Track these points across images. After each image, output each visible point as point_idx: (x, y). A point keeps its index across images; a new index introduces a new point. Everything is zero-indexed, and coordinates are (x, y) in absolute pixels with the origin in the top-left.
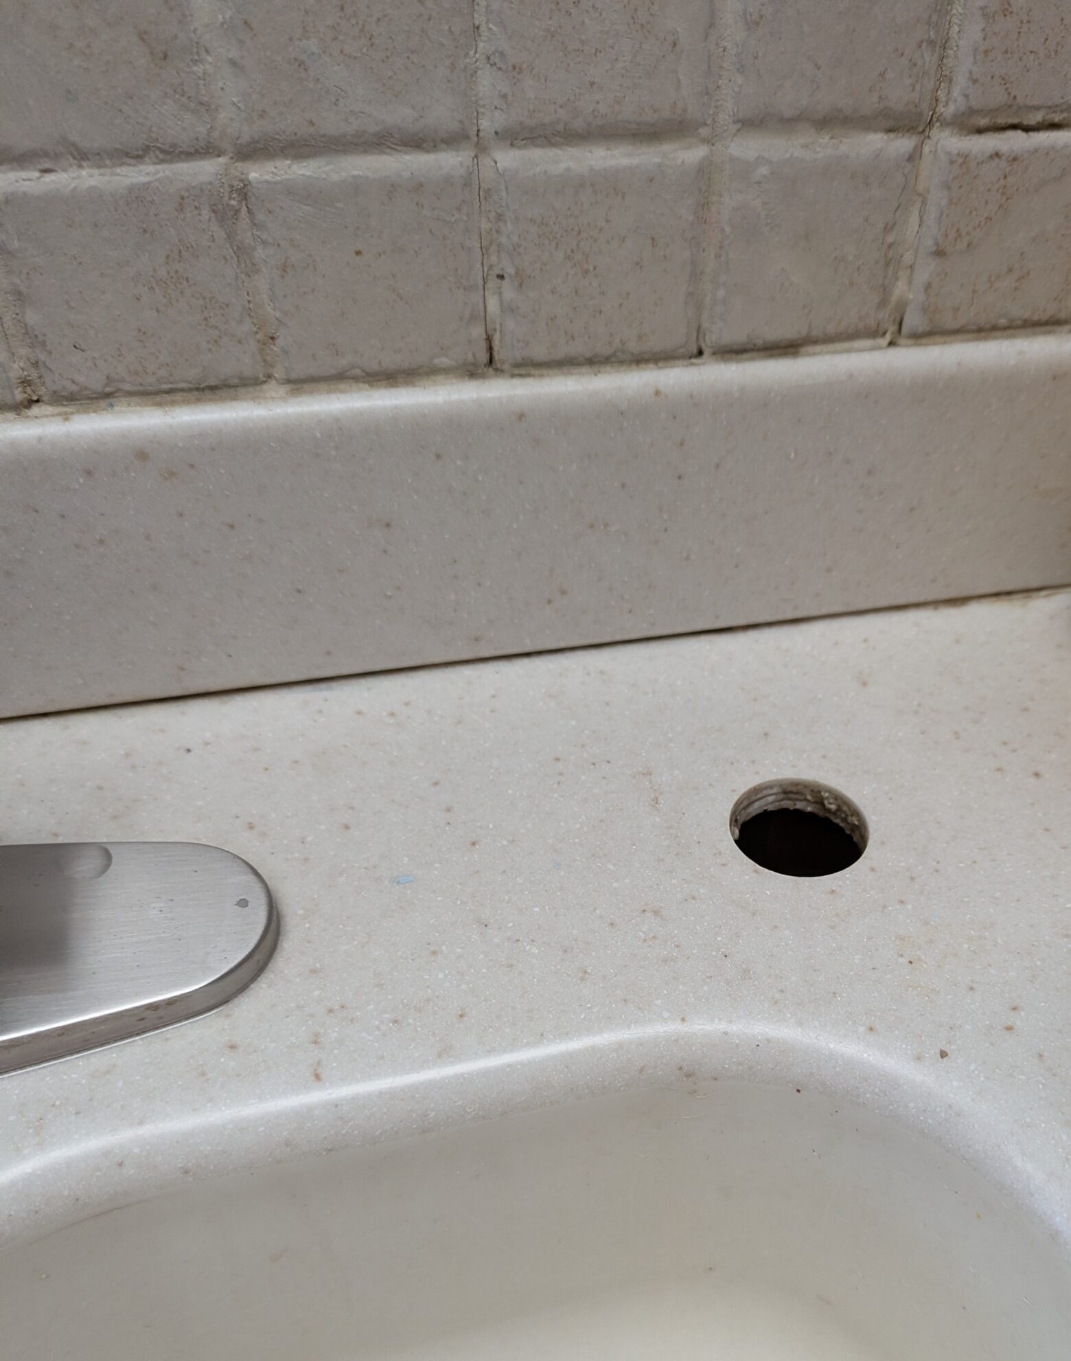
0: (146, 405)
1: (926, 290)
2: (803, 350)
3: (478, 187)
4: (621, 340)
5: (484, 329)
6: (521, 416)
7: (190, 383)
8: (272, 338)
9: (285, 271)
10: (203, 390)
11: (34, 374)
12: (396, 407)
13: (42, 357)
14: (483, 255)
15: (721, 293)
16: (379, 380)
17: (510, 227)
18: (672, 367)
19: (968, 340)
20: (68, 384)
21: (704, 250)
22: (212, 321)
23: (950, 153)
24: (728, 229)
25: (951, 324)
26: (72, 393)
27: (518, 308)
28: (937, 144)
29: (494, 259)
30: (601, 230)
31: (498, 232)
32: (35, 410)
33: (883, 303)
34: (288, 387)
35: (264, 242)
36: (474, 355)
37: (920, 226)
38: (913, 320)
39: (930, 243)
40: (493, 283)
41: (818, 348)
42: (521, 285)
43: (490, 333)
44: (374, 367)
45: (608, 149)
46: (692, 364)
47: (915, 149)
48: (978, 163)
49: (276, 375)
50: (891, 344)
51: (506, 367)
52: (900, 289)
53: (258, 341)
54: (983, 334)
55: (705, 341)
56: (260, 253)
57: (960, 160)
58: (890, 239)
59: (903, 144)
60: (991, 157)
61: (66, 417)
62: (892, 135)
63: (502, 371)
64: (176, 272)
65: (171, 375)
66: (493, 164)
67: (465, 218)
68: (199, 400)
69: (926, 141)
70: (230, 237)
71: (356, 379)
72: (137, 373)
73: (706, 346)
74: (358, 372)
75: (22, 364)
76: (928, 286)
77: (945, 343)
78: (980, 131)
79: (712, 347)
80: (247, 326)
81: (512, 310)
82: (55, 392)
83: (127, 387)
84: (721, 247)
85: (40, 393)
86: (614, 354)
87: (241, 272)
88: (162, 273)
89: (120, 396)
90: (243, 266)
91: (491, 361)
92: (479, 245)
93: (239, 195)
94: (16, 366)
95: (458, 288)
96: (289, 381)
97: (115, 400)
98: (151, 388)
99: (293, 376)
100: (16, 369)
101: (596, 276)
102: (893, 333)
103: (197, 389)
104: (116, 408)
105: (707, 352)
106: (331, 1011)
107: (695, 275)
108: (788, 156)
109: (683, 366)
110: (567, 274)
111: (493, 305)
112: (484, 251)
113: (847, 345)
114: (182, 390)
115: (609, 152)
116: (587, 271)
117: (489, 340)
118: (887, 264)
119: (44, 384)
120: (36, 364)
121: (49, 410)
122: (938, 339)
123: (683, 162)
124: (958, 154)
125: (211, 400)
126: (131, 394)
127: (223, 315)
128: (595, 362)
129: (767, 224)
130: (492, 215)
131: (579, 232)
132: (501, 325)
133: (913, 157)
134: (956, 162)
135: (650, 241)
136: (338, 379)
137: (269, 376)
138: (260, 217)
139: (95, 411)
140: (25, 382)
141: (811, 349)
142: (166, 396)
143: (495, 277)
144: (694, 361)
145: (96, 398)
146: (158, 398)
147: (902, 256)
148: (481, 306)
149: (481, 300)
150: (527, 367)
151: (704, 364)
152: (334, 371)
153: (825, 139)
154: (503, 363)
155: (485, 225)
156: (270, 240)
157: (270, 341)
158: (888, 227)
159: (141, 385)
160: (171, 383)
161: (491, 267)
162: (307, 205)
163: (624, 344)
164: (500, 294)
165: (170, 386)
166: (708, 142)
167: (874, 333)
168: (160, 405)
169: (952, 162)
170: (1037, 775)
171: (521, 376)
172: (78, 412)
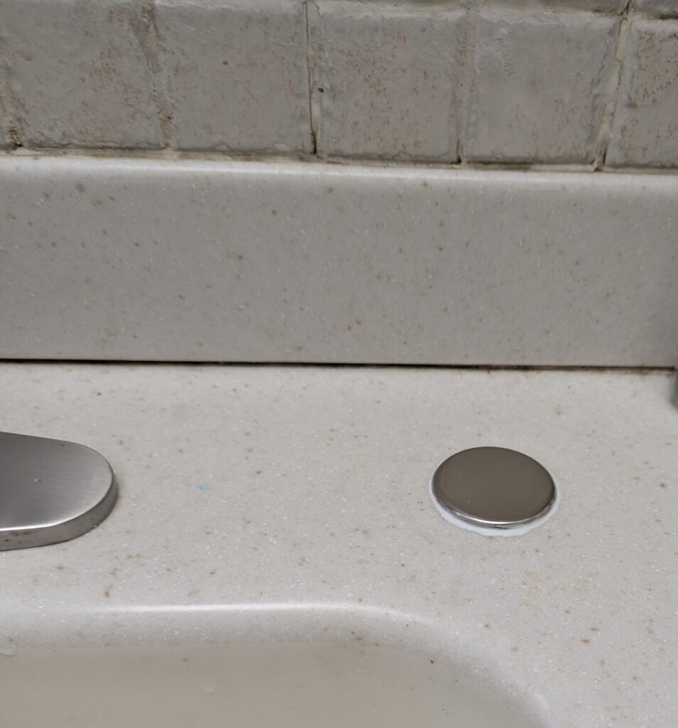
0: (87, 155)
1: (622, 131)
2: (534, 167)
3: (305, 24)
4: (403, 145)
5: (310, 127)
6: (331, 190)
7: (116, 143)
8: (169, 118)
9: (177, 71)
10: (124, 149)
11: (17, 126)
12: (246, 174)
13: (23, 115)
14: (309, 73)
15: (473, 118)
16: (239, 155)
17: (327, 55)
18: (438, 168)
19: (653, 174)
20: (38, 135)
21: (462, 85)
22: (130, 102)
23: (639, 31)
24: (478, 71)
25: (640, 160)
26: (41, 142)
27: (332, 113)
28: (632, 23)
29: (317, 77)
30: (389, 63)
31: (320, 58)
32: (19, 151)
33: (591, 138)
34: (178, 153)
35: (165, 50)
36: (302, 144)
37: (619, 84)
38: (613, 155)
39: (625, 97)
40: (316, 94)
41: (543, 167)
42: (334, 97)
43: (314, 130)
44: (235, 145)
45: (395, 6)
46: (453, 168)
47: (615, 25)
48: (661, 41)
49: (172, 145)
50: (597, 170)
51: (324, 156)
52: (604, 130)
53: (160, 119)
54: (664, 171)
55: (462, 152)
56: (162, 57)
57: (648, 37)
58: (596, 91)
59: (606, 22)
60: (670, 36)
61: (36, 157)
62: (598, 14)
63: (322, 158)
64: (107, 64)
65: (104, 136)
66: (316, 9)
67: (297, 45)
68: (121, 156)
69: (624, 21)
70: (142, 43)
71: (223, 152)
72: (81, 132)
73: (463, 156)
74: (224, 147)
75: (11, 119)
76: (624, 129)
77: (636, 173)
78: (663, 17)
79: (468, 157)
80: (152, 108)
81: (328, 114)
82: (31, 140)
83: (75, 142)
84: (474, 84)
85: (22, 140)
86: (398, 155)
87: (150, 69)
88: (98, 65)
89: (71, 148)
90: (150, 65)
91: (315, 152)
92: (307, 66)
93: (149, 15)
94: (6, 119)
95: (292, 95)
96: (180, 149)
97: (68, 149)
98: (90, 144)
99: (183, 145)
100: (7, 122)
101: (385, 95)
102: (598, 163)
103: (120, 148)
104: (68, 156)
105: (464, 160)
106: (130, 557)
107: (455, 102)
108: (521, 21)
109: (446, 168)
110: (366, 92)
111: (316, 110)
112: (310, 71)
113: (564, 167)
114: (110, 148)
115: (395, 8)
116: (379, 91)
117: (314, 135)
118: (594, 109)
119: (24, 134)
120: (19, 120)
121: (27, 152)
122: (631, 170)
123: (446, 19)
124: (646, 33)
125: (129, 157)
126: (79, 147)
127: (137, 97)
128: (385, 159)
129: (506, 70)
130: (316, 46)
131: (374, 63)
132: (321, 125)
133: (613, 32)
134: (644, 38)
135: (423, 74)
136: (210, 151)
137: (167, 145)
138: (162, 32)
139: (55, 156)
140: (13, 131)
141: (538, 167)
142: (100, 150)
143: (317, 90)
144: (454, 166)
145: (57, 147)
146: (96, 152)
147: (606, 106)
148: (308, 109)
149: (308, 106)
150: (339, 157)
151: (461, 169)
152: (208, 145)
153: (549, 13)
154: (322, 152)
155: (311, 52)
156: (168, 49)
157: (168, 120)
158: (595, 81)
159: (85, 141)
160: (104, 142)
161: (315, 82)
162: (191, 26)
163: (405, 147)
164: (321, 102)
165: (103, 144)
166: (465, 7)
167: (586, 161)
168: (96, 156)
169: (641, 38)
170: (663, 485)
171: (333, 163)
172: (44, 155)
